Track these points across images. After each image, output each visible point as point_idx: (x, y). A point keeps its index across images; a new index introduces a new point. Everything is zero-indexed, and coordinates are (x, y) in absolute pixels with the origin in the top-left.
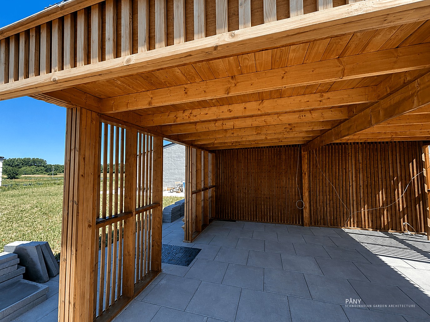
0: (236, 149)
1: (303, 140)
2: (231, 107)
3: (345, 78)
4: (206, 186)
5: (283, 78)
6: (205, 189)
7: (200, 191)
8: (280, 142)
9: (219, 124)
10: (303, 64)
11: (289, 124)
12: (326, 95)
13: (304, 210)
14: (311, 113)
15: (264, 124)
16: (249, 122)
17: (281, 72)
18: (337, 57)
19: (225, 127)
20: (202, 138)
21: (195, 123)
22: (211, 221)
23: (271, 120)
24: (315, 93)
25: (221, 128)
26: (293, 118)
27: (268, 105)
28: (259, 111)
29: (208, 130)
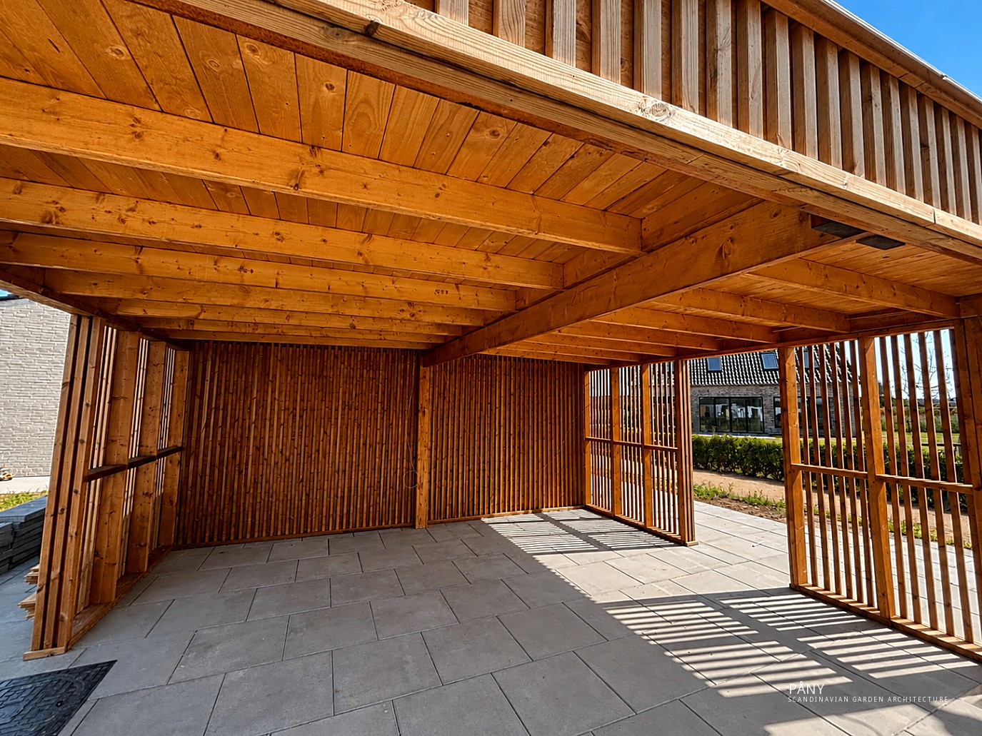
0: (262, 344)
1: (429, 341)
2: (283, 227)
3: (541, 236)
4: (146, 451)
5: (437, 195)
6: (143, 460)
7: (121, 468)
8: (381, 339)
9: (229, 266)
10: (476, 181)
11: (410, 304)
12: (496, 259)
13: (418, 491)
14: (457, 288)
15: (359, 290)
16: (320, 279)
17: (436, 182)
18: (532, 193)
19: (248, 278)
20: (156, 295)
21: (139, 246)
22: (155, 557)
23: (379, 285)
24: (476, 250)
25: (235, 278)
26: (425, 292)
27: (383, 249)
28: (361, 258)
29: (188, 277)
